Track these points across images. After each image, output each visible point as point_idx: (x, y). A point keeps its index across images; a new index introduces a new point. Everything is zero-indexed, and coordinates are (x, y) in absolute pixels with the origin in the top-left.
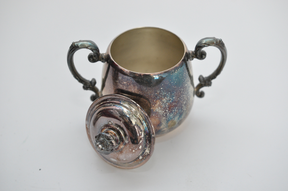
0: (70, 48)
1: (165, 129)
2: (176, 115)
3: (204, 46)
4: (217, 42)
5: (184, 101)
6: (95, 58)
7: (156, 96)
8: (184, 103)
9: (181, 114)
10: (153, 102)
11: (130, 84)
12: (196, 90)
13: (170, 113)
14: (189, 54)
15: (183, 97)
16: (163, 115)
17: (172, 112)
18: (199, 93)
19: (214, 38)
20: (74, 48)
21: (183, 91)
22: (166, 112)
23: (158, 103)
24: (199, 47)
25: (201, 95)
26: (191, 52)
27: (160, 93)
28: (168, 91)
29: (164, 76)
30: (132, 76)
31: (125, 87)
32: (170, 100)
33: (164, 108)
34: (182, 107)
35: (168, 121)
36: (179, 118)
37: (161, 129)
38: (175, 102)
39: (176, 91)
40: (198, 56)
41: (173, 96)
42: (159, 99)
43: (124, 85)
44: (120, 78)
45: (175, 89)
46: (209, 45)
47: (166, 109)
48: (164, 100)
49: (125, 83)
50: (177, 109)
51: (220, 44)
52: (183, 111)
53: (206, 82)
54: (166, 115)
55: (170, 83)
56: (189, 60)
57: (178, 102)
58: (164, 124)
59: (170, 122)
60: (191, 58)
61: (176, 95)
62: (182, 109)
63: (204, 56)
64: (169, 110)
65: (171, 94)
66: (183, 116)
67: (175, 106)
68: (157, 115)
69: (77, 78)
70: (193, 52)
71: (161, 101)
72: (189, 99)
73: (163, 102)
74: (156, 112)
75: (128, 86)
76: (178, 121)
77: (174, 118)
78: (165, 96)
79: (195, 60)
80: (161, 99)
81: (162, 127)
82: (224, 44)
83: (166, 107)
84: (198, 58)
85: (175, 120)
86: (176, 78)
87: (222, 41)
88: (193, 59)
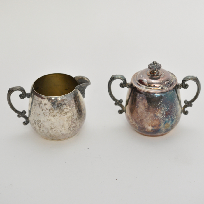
0: (110, 78)
1: (163, 129)
2: (170, 120)
3: (187, 80)
4: (194, 78)
5: (175, 112)
6: (124, 85)
7: (159, 106)
8: (175, 113)
9: (173, 120)
10: (157, 109)
11: (144, 99)
12: (182, 109)
13: (166, 118)
14: (178, 85)
15: (174, 109)
16: (162, 119)
17: (167, 118)
18: (184, 111)
19: (193, 76)
20: (113, 79)
21: (174, 105)
22: (163, 117)
23: (159, 111)
24: (184, 81)
25: (186, 113)
26: (179, 84)
27: (161, 104)
28: (165, 104)
29: (163, 95)
30: (145, 94)
31: (141, 100)
32: (166, 109)
33: (163, 114)
34: (173, 116)
35: (165, 123)
36: (171, 123)
37: (160, 128)
38: (169, 111)
39: (170, 105)
40: (183, 86)
41: (168, 108)
42: (160, 108)
43: (140, 99)
44: (138, 95)
45: (170, 103)
46: (190, 80)
47: (164, 115)
48: (163, 109)
49: (141, 98)
50: (170, 116)
51: (196, 80)
52: (174, 118)
53: (189, 104)
54: (164, 119)
55: (167, 99)
56: (178, 89)
57: (171, 112)
58: (163, 125)
59: (166, 124)
60: (180, 87)
61: (170, 107)
62: (173, 117)
63: (187, 87)
64: (165, 116)
65: (167, 106)
66: (174, 122)
67: (169, 114)
68: (159, 118)
69: (112, 97)
70: (181, 84)
71: (161, 109)
72: (178, 112)
73: (162, 110)
74: (158, 116)
75: (143, 99)
76: (171, 124)
77: (168, 121)
78: (163, 106)
79: (182, 89)
80: (161, 108)
81: (161, 127)
82: (198, 80)
83: (164, 114)
84: (183, 88)
85: (169, 123)
86: (170, 97)
87: (198, 78)
88: (180, 88)
